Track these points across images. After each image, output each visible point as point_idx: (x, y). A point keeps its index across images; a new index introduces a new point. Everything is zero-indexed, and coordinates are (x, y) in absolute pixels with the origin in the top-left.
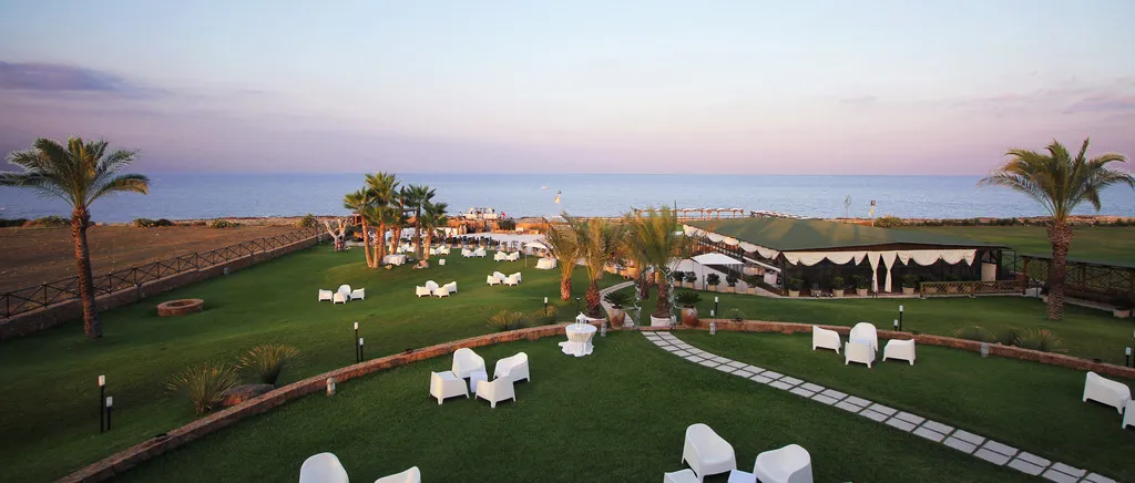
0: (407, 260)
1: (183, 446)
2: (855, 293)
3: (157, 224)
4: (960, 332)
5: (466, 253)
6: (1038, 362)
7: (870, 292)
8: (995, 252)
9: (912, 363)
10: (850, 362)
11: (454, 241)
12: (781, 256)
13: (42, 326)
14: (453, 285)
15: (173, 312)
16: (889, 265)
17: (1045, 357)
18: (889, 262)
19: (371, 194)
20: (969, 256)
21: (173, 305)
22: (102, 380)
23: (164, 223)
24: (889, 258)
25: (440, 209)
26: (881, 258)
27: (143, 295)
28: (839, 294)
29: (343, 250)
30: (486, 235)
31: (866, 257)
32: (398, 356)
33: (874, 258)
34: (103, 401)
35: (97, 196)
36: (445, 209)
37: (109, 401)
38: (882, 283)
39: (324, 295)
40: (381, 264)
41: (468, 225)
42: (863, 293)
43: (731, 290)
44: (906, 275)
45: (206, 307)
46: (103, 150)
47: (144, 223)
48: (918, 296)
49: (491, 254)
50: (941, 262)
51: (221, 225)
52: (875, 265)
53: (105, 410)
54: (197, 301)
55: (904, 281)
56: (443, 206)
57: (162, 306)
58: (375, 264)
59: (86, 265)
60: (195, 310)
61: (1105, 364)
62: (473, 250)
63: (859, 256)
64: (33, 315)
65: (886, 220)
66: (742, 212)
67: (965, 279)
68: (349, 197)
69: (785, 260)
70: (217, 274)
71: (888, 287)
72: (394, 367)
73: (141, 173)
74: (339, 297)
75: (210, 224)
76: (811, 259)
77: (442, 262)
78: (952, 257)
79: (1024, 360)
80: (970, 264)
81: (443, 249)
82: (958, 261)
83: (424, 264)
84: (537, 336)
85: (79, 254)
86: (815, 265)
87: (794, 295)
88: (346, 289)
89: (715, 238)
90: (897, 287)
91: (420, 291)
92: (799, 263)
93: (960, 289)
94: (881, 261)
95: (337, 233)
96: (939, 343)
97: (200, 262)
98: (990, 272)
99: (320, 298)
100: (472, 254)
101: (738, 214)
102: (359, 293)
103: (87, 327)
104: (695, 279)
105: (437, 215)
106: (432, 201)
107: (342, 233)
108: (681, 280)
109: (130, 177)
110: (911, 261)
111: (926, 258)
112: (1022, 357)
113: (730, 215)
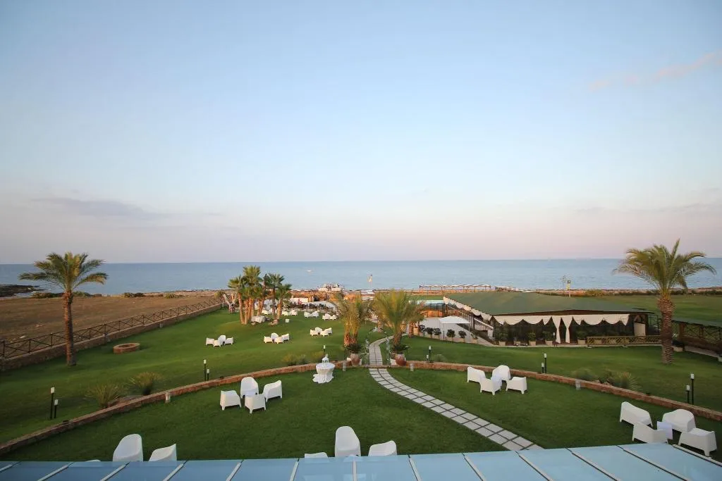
0: (266, 320)
1: (76, 428)
2: (544, 343)
3: (136, 295)
4: (574, 372)
5: (306, 315)
6: (612, 394)
7: (555, 343)
8: (644, 317)
9: (523, 393)
10: (483, 391)
11: (303, 307)
12: (493, 318)
13: (48, 358)
14: (286, 336)
15: (121, 351)
16: (567, 324)
17: (617, 391)
18: (568, 323)
19: (244, 279)
20: (625, 319)
21: (123, 346)
22: (53, 390)
23: (140, 295)
24: (567, 320)
25: (288, 287)
26: (561, 319)
27: (109, 341)
28: (533, 344)
29: (234, 313)
30: (323, 303)
31: (551, 319)
32: (215, 381)
33: (557, 320)
34: (53, 402)
35: (79, 284)
36: (291, 288)
37: (56, 402)
38: (563, 337)
39: (209, 341)
40: (249, 321)
41: (315, 297)
42: (549, 343)
43: (462, 340)
44: (579, 331)
45: (141, 348)
46: (84, 259)
47: (129, 295)
48: (586, 346)
49: (321, 315)
50: (604, 322)
51: (171, 297)
52: (557, 325)
53: (54, 408)
54: (137, 344)
55: (578, 336)
56: (289, 286)
57: (116, 347)
58: (245, 323)
59: (70, 324)
60: (134, 349)
61: (653, 397)
62: (311, 313)
63: (546, 319)
64: (43, 352)
65: (592, 292)
66: (490, 287)
67: (622, 334)
68: (232, 281)
69: (495, 321)
70: (155, 327)
71: (568, 339)
72: (211, 387)
73: (102, 272)
74: (216, 343)
75: (165, 296)
76: (513, 321)
77: (287, 321)
78: (612, 319)
79: (604, 392)
80: (625, 324)
81: (293, 312)
82: (616, 322)
83: (276, 322)
84: (303, 370)
85: (66, 317)
86: (516, 325)
87: (502, 344)
88: (223, 338)
89: (459, 306)
90: (574, 339)
91: (267, 339)
92: (505, 323)
93: (618, 341)
94: (562, 322)
95: (231, 303)
96: (553, 380)
97: (145, 320)
98: (641, 329)
99: (207, 343)
100: (310, 315)
101: (488, 289)
102: (230, 340)
103: (68, 359)
104: (440, 333)
105: (285, 292)
106: (284, 283)
107: (234, 303)
108: (431, 334)
109: (98, 274)
110: (583, 322)
111: (593, 320)
112: (603, 391)
113: (481, 289)
